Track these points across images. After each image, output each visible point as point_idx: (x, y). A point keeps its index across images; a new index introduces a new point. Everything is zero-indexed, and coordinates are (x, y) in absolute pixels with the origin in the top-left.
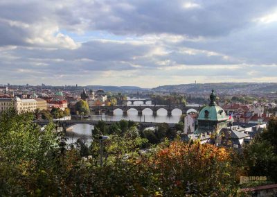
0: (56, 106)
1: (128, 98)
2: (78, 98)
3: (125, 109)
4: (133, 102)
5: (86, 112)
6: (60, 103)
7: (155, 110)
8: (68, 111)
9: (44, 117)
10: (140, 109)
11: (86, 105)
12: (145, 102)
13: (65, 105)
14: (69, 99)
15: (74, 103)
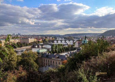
0: (39, 40)
1: (57, 38)
2: (44, 38)
3: (57, 41)
4: (59, 39)
5: (47, 42)
6: (40, 39)
7: (65, 41)
8: (42, 41)
9: (36, 43)
10: (61, 41)
11: (47, 40)
12: (62, 39)
13: (41, 40)
14: (42, 38)
15: (43, 39)
